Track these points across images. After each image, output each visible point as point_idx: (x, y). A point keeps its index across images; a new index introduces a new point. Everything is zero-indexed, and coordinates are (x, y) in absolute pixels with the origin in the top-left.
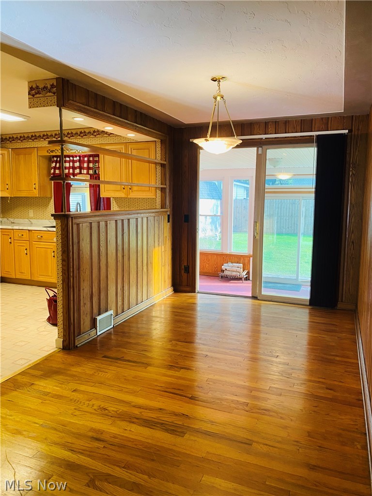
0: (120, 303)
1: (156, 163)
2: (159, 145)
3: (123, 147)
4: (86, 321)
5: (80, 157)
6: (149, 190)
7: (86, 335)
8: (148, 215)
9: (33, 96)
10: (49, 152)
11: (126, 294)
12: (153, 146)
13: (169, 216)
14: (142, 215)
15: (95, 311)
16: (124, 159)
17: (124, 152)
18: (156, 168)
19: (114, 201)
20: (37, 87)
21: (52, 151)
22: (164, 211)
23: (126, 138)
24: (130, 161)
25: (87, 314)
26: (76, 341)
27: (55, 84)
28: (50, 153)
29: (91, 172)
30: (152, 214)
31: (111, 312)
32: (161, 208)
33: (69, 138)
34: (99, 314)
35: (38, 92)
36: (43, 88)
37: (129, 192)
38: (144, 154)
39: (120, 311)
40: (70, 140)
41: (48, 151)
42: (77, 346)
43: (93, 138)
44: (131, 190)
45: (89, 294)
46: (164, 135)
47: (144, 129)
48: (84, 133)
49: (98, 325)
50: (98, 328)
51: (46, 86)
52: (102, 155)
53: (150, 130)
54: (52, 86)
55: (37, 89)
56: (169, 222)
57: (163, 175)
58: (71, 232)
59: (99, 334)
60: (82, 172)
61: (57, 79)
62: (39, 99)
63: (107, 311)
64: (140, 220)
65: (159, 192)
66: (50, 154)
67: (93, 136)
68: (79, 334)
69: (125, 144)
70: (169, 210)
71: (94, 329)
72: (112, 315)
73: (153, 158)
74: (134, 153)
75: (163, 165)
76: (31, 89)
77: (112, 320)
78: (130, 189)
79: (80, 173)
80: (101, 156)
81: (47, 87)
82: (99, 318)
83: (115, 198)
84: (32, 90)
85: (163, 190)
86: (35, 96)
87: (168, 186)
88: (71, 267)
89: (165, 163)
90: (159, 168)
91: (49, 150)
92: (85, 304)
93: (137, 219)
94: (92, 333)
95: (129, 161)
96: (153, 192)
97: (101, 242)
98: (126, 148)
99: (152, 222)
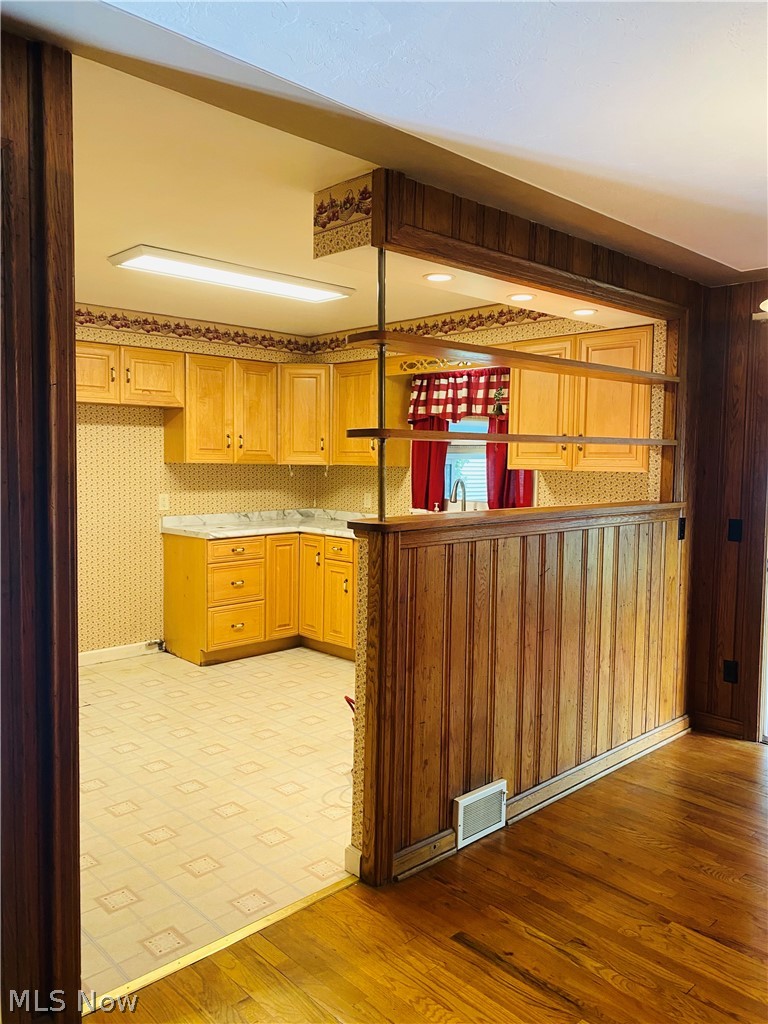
0: (528, 760)
1: (651, 383)
2: (661, 334)
3: (567, 345)
4: (427, 811)
5: (469, 375)
6: (630, 452)
7: (426, 848)
8: (619, 519)
9: (324, 226)
10: (405, 367)
11: (547, 734)
12: (644, 337)
13: (682, 522)
14: (602, 521)
15: (456, 779)
16: (567, 376)
17: (568, 358)
18: (652, 395)
19: (542, 479)
20: (333, 203)
21: (412, 366)
22: (667, 510)
23: (575, 323)
24: (583, 379)
25: (430, 789)
26: (395, 863)
27: (370, 189)
28: (405, 370)
29: (491, 409)
30: (632, 519)
31: (501, 785)
32: (661, 502)
33: (446, 332)
34: (467, 790)
35: (334, 215)
36: (345, 203)
37: (577, 458)
38: (622, 360)
39: (526, 780)
40: (447, 338)
41: (401, 366)
42: (396, 878)
43: (497, 328)
44: (581, 453)
45: (438, 736)
46: (677, 306)
47: (617, 292)
48: (477, 319)
49: (461, 821)
50: (460, 830)
51: (351, 197)
52: (517, 370)
53: (637, 295)
54: (364, 194)
55: (333, 207)
56: (681, 537)
57: (672, 414)
58: (391, 570)
59: (461, 844)
60: (473, 411)
61: (375, 173)
62: (335, 231)
63: (488, 780)
64: (593, 534)
65: (656, 459)
66: (405, 373)
67: (498, 325)
68: (406, 844)
69: (572, 338)
70: (683, 505)
71: (451, 830)
72: (502, 793)
73: (643, 366)
74: (596, 358)
75: (669, 387)
76: (320, 209)
77: (504, 807)
78: (580, 449)
79: (469, 413)
80: (514, 372)
81: (353, 198)
82: (464, 801)
83: (544, 472)
84: (321, 213)
85: (667, 451)
86: (328, 226)
87: (683, 443)
88: (389, 662)
89: (677, 380)
90: (659, 393)
91: (405, 363)
92: (426, 762)
93: (585, 532)
94: (444, 841)
95: (579, 381)
96: (640, 456)
97: (477, 597)
98: (575, 348)
99: (632, 539)
